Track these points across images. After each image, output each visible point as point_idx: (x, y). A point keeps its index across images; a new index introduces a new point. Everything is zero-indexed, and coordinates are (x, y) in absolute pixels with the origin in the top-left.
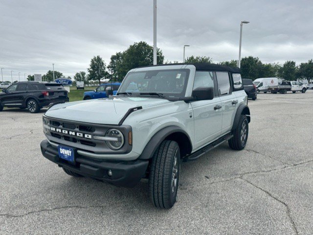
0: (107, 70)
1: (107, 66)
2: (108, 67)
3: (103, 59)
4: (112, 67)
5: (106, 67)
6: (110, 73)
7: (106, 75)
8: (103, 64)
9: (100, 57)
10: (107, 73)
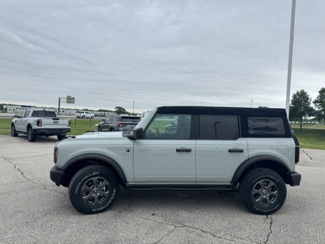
0: (312, 105)
1: (313, 100)
2: (314, 102)
3: (308, 94)
4: (321, 102)
5: (311, 102)
6: (317, 109)
7: (311, 112)
8: (308, 98)
9: (305, 91)
10: (312, 109)
